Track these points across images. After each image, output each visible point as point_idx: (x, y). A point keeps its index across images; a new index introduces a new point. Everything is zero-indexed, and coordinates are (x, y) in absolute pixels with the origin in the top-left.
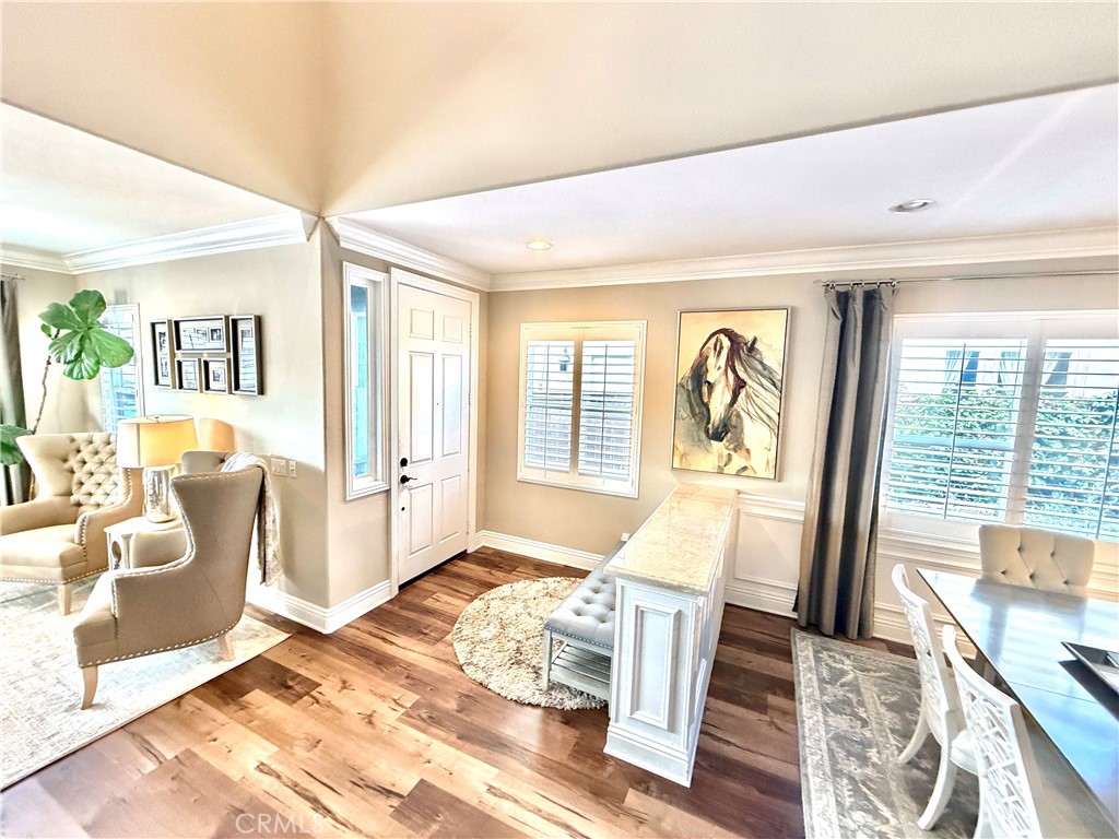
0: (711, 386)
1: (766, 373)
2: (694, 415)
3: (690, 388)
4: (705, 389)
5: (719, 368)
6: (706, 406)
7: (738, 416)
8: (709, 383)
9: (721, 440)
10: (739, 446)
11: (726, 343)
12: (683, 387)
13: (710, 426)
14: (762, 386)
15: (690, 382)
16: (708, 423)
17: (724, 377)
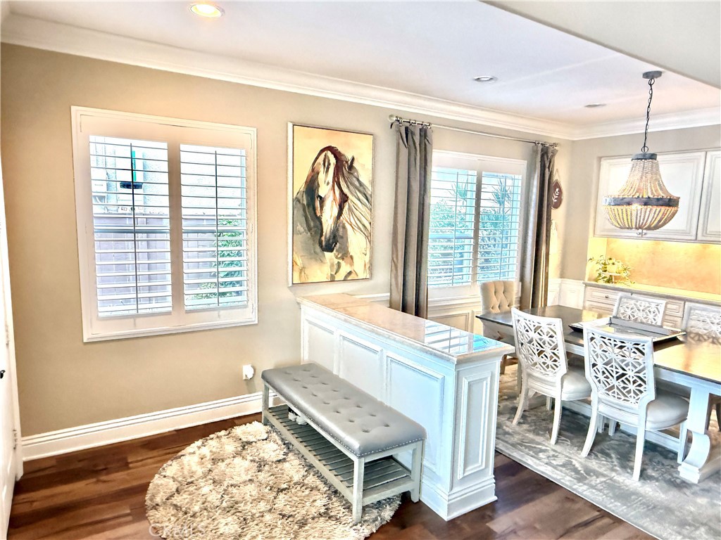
0: (322, 200)
1: (361, 189)
2: (310, 229)
3: (305, 203)
4: (318, 203)
5: (328, 183)
6: (319, 219)
7: (344, 227)
8: (321, 197)
9: (331, 250)
10: (345, 255)
11: (333, 160)
12: (299, 201)
13: (323, 238)
14: (359, 200)
15: (304, 197)
16: (321, 235)
17: (332, 192)
